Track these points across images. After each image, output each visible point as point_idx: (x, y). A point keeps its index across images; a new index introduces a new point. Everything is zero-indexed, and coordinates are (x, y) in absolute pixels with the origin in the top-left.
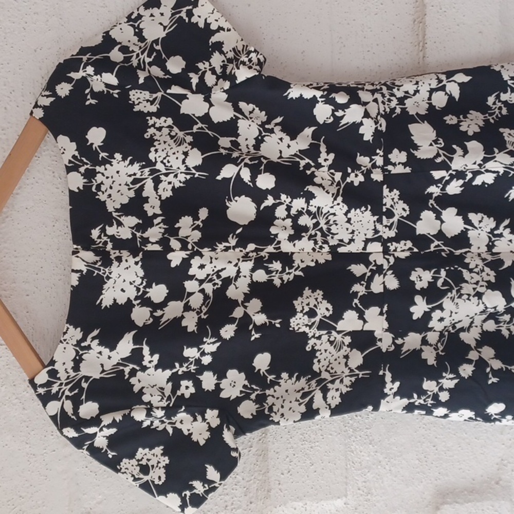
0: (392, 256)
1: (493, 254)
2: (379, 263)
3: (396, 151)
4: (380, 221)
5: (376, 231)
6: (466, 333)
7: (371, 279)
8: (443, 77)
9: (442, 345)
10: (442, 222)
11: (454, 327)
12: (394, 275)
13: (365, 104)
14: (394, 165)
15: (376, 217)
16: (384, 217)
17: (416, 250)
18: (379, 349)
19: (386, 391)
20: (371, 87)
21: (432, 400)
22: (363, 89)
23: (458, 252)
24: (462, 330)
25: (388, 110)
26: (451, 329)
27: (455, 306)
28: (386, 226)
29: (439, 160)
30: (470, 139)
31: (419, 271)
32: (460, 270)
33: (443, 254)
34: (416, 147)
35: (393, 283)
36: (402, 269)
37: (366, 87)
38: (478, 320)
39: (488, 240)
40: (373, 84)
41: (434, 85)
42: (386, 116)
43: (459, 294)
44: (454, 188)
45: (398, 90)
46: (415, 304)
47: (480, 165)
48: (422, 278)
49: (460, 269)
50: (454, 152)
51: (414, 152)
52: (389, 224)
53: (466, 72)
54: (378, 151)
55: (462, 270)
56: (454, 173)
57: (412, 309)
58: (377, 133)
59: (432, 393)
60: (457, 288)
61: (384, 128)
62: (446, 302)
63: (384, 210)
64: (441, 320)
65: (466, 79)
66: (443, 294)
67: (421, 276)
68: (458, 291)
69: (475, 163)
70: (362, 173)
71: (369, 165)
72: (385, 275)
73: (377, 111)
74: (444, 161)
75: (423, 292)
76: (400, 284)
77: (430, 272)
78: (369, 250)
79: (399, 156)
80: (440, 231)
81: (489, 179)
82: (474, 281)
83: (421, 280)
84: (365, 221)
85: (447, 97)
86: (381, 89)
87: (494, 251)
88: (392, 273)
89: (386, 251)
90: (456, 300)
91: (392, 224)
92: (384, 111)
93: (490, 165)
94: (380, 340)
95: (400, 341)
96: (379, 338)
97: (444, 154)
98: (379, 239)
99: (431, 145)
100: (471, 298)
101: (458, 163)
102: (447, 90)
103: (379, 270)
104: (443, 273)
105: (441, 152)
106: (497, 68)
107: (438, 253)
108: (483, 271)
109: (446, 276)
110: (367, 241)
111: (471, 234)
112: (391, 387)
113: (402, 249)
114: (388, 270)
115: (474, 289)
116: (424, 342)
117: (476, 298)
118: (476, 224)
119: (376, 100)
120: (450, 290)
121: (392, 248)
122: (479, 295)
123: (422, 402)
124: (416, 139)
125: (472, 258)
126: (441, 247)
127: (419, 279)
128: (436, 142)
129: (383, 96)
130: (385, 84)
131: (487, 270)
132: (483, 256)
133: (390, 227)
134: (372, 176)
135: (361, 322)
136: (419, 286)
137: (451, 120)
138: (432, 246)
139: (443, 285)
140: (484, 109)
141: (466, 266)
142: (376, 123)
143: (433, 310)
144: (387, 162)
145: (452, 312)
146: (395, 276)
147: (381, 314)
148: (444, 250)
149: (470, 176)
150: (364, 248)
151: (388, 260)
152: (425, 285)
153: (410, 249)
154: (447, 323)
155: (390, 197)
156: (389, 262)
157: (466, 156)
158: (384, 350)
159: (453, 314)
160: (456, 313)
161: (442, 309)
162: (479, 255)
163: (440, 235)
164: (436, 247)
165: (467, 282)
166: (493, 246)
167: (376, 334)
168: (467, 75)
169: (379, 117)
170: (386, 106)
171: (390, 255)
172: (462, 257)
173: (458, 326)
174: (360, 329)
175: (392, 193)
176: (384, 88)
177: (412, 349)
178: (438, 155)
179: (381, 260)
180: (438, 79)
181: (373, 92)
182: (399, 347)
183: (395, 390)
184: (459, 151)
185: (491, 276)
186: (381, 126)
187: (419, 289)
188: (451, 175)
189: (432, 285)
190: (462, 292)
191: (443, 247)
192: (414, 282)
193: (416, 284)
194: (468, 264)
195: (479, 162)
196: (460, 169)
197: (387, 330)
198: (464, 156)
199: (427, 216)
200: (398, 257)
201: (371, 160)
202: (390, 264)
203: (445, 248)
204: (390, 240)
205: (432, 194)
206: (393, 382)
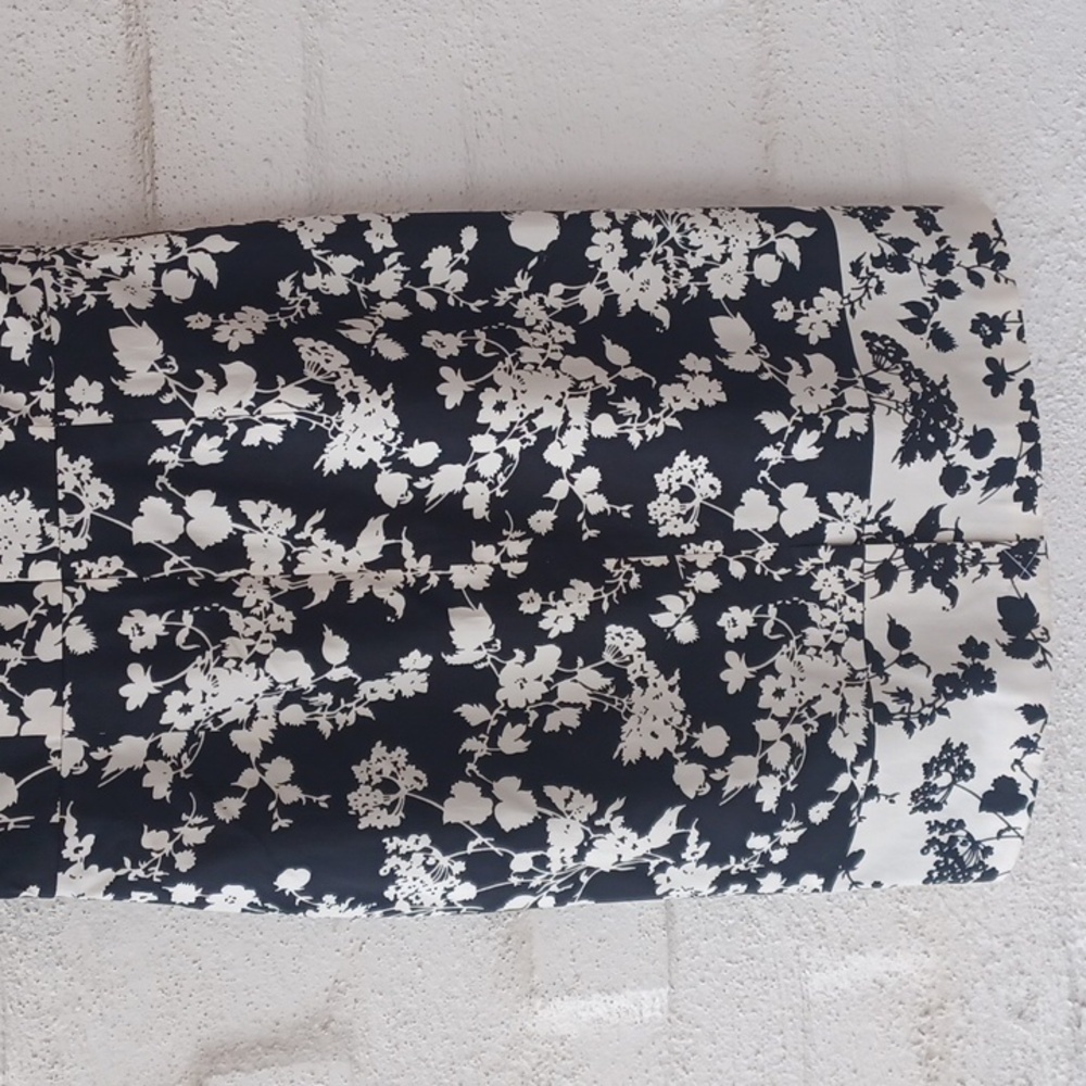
0: (81, 587)
1: (295, 578)
2: (53, 602)
3: (81, 381)
4: (52, 518)
5: (46, 539)
6: (244, 730)
7: (36, 634)
8: (181, 242)
9: (190, 757)
10: (188, 518)
11: (217, 721)
12: (84, 625)
13: (16, 289)
14: (78, 408)
15: (43, 513)
16: (61, 512)
17: (131, 574)
18: (55, 772)
19: (66, 853)
20: (31, 257)
21: (160, 869)
22: (13, 261)
23: (223, 576)
24: (236, 725)
25: (66, 301)
26: (210, 724)
27: (210, 682)
28: (66, 529)
29: (167, 399)
30: (231, 357)
31: (138, 615)
32: (224, 612)
33: (191, 581)
34: (123, 374)
35: (82, 641)
36: (102, 612)
37: (20, 257)
38: (267, 706)
39: (283, 551)
40: (37, 252)
41: (163, 256)
42: (61, 313)
43: (218, 658)
44: (207, 452)
45: (88, 265)
46: (129, 681)
47: (250, 409)
48: (144, 628)
49: (223, 608)
50: (199, 382)
51: (120, 384)
52: (72, 525)
53: (228, 232)
54: (42, 381)
55: (228, 611)
56: (200, 423)
57: (124, 691)
58: (38, 346)
59: (160, 855)
60: (216, 647)
61: (56, 336)
62: (193, 675)
63: (61, 497)
64: (186, 709)
65: (228, 246)
66: (186, 659)
67: (140, 625)
68: (216, 653)
69: (239, 405)
70: (10, 424)
71: (26, 409)
72: (67, 624)
73: (41, 303)
74: (177, 402)
75: (145, 657)
76: (98, 642)
77: (161, 617)
78: (33, 576)
79: (85, 391)
80: (184, 537)
81: (274, 435)
82: (250, 632)
83: (141, 634)
84: (20, 519)
85: (193, 281)
86: (53, 261)
87: (297, 572)
88: (82, 622)
89: (69, 578)
90: (213, 671)
91: (80, 524)
92: (58, 303)
93: (268, 409)
94: (58, 754)
95: (99, 755)
96: (54, 749)
97: (178, 388)
98: (53, 554)
99: (152, 369)
100: (242, 665)
101: (206, 405)
102: (192, 265)
103: (55, 615)
104: (188, 619)
105: (172, 383)
106: (290, 227)
107: (179, 579)
108: (269, 612)
109: (194, 625)
110: (28, 560)
111: (249, 540)
112: (77, 845)
113: (104, 574)
114: (73, 615)
115: (250, 648)
116: (155, 752)
117: (253, 665)
118: (257, 521)
119: (39, 283)
120: (202, 652)
121: (81, 572)
122: (259, 660)
123: (141, 874)
124: (124, 358)
125: (251, 586)
126: (185, 566)
127: (137, 632)
128: (162, 363)
129: (56, 274)
130: (62, 253)
131: (279, 609)
132: (273, 583)
133: (76, 531)
134: (32, 430)
135: (16, 720)
136: (137, 645)
137: (198, 321)
138: (168, 565)
139: (188, 641)
140: (272, 303)
141: (237, 603)
142: (36, 326)
143: (167, 690)
144: (63, 401)
145: (204, 694)
146: (86, 628)
147: (59, 702)
148: (192, 574)
149: (232, 429)
150: (24, 573)
151: (72, 595)
152: (151, 643)
153: (118, 573)
154: (198, 713)
155: (72, 472)
156: (74, 600)
157: (221, 392)
158: (65, 774)
159: (208, 697)
160: (214, 695)
161: (186, 690)
162: (266, 581)
163: (184, 544)
164: (175, 567)
165: (236, 634)
166: (296, 563)
167: (48, 743)
168: (229, 238)
169: (44, 316)
170: (62, 294)
171: (77, 586)
172: (231, 585)
173: (226, 719)
174: (13, 733)
175: (77, 464)
176: (60, 260)
177: (125, 768)
178: (166, 389)
179: (56, 596)
180: (171, 244)
181: (33, 267)
182: (97, 766)
183: (86, 851)
184: (209, 381)
185: (284, 620)
186: (48, 331)
187: (138, 652)
188: (193, 427)
189: (165, 642)
190: (225, 654)
191: (191, 568)
192: (127, 636)
193: (130, 641)
194: (242, 599)
195: (247, 402)
196: (211, 416)
197: (71, 734)
198: (217, 391)
199: (155, 507)
200: (92, 589)
201: (30, 399)
202: (76, 604)
203: (196, 570)
204: (77, 555)
205: (162, 464)
206: (80, 835)
